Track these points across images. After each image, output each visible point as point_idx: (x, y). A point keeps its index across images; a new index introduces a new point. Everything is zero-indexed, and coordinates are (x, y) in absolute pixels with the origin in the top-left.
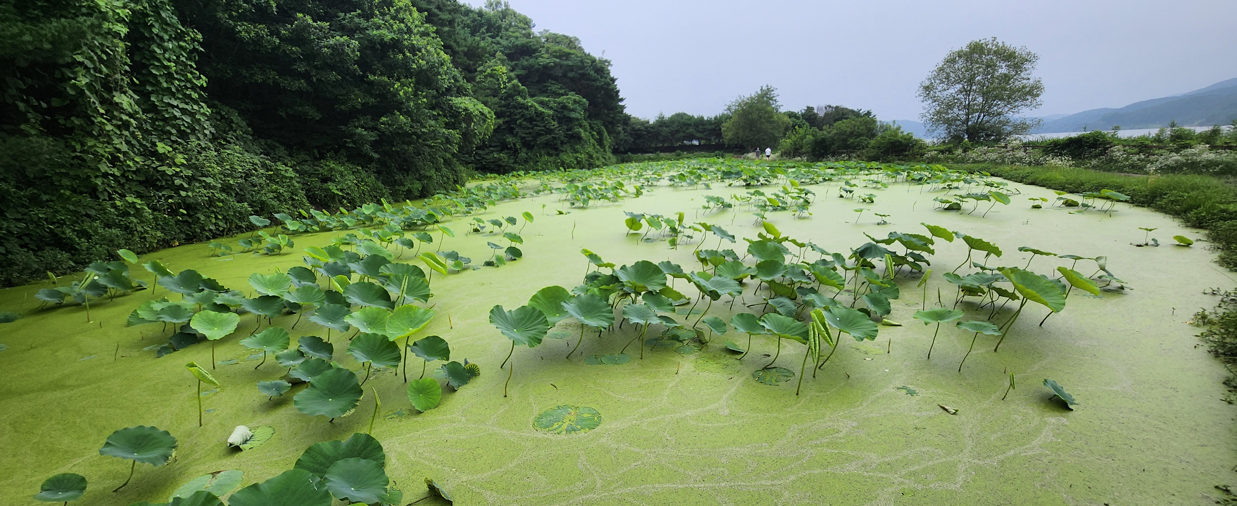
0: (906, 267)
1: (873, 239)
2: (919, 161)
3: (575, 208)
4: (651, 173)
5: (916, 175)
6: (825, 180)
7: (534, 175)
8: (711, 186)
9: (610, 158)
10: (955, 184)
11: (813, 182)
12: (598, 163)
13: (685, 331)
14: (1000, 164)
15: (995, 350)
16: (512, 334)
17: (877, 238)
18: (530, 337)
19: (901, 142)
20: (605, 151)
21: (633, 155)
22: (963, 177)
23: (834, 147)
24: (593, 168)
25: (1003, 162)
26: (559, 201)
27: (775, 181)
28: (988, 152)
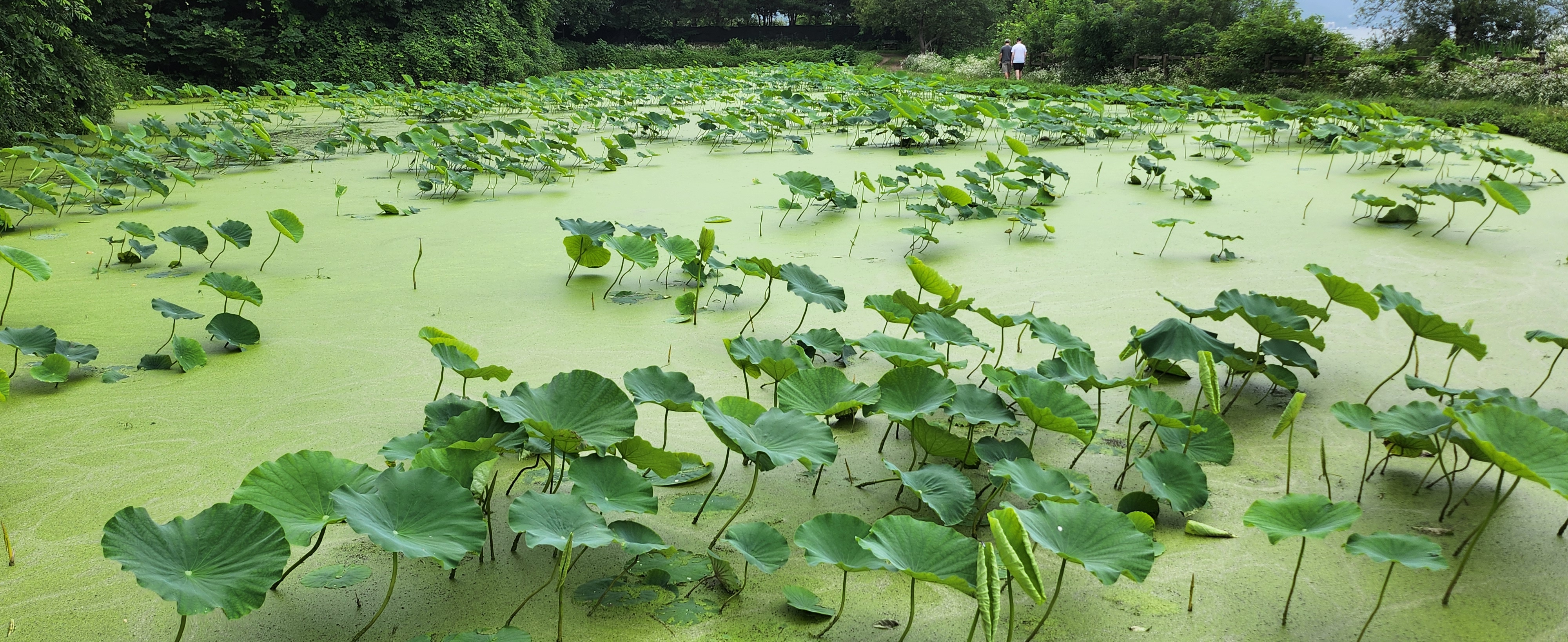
0: (1260, 379)
1: (1182, 309)
2: (1335, 90)
3: (432, 197)
4: (656, 100)
5: (1321, 126)
6: (1101, 135)
7: (326, 93)
8: (813, 143)
9: (546, 53)
10: (1410, 155)
11: (1071, 140)
12: (511, 66)
13: (686, 559)
14: (1526, 103)
15: (1445, 602)
16: (176, 586)
17: (1194, 306)
18: (230, 591)
19: (1292, 39)
20: (532, 34)
21: (613, 48)
22: (1435, 135)
23: (1131, 46)
24: (499, 79)
25: (1534, 98)
26: (391, 174)
27: (974, 134)
28: (1499, 70)
